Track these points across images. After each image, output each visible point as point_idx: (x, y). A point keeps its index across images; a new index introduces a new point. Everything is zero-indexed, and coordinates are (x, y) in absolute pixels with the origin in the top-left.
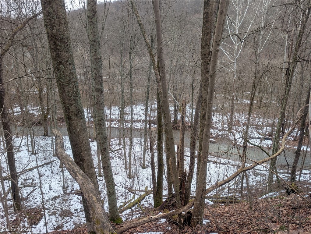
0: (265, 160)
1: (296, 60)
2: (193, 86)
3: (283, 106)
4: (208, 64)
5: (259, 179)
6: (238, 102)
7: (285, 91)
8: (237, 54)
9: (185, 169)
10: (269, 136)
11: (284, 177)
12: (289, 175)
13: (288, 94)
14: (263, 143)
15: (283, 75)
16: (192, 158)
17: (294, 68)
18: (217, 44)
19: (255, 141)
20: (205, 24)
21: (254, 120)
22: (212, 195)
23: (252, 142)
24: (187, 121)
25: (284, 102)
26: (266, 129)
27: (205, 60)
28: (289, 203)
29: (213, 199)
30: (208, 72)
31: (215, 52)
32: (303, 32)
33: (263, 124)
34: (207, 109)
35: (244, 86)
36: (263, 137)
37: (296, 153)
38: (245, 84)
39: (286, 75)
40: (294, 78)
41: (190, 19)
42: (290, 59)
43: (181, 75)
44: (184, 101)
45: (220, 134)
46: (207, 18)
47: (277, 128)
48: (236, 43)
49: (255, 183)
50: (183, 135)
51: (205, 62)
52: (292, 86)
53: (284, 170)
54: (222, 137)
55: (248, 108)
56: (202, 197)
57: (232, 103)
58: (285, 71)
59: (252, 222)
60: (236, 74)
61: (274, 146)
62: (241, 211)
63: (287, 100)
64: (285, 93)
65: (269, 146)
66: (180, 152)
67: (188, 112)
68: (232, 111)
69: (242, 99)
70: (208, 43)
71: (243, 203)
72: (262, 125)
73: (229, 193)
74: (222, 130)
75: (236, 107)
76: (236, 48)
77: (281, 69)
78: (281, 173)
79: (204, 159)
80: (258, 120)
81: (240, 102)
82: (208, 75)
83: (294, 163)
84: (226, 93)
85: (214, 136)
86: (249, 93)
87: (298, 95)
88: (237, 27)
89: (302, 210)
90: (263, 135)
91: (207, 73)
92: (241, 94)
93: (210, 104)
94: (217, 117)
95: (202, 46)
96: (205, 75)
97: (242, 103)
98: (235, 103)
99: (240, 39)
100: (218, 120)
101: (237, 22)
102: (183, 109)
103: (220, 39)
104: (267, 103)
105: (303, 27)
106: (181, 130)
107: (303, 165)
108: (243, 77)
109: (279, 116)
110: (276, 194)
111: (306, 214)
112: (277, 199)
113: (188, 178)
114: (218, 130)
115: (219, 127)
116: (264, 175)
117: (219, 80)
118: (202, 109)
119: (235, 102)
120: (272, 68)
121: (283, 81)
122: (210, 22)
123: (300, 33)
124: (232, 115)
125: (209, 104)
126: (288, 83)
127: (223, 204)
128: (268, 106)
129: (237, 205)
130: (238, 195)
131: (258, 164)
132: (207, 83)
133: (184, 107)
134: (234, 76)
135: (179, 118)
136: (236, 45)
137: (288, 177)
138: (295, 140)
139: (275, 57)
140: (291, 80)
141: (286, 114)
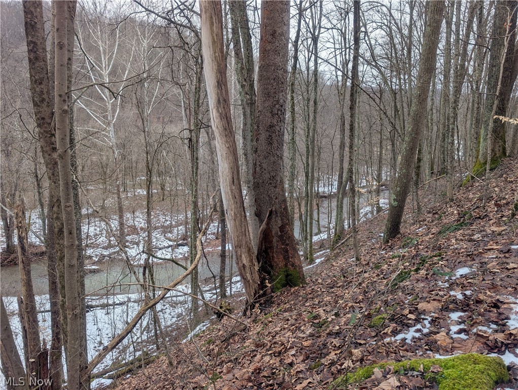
0: (178, 281)
1: (198, 125)
2: (37, 176)
3: (193, 193)
4: (54, 135)
5: (180, 311)
6: (128, 195)
7: (193, 171)
8: (113, 116)
9: (41, 339)
10: (183, 240)
11: (212, 295)
12: (218, 290)
13: (197, 175)
14: (177, 253)
15: (187, 148)
16: (55, 312)
17: (198, 137)
18: (62, 99)
19: (164, 252)
20: (34, 64)
21: (158, 220)
22: (107, 366)
23: (160, 256)
24: (38, 243)
25: (194, 187)
26: (178, 231)
27: (46, 128)
28: (221, 332)
29: (110, 373)
30: (54, 149)
31: (61, 115)
32: (199, 88)
33: (171, 223)
34: (64, 217)
35: (133, 169)
36: (176, 243)
37: (221, 256)
38: (134, 165)
39: (189, 147)
40: (201, 151)
41: (10, 51)
42: (190, 124)
43: (8, 156)
44: (19, 206)
45: (105, 253)
46: (35, 52)
47: (191, 226)
48: (109, 98)
49: (174, 320)
50: (28, 273)
51: (44, 131)
52: (200, 164)
53: (210, 285)
54: (110, 258)
55: (145, 203)
56: (81, 383)
57: (118, 198)
58: (186, 141)
59: (175, 387)
60: (117, 150)
61: (191, 253)
62: (157, 376)
63: (196, 184)
64: (193, 173)
65: (186, 255)
66: (27, 309)
67: (37, 225)
68: (121, 211)
69: (134, 189)
70: (45, 96)
71: (161, 359)
72: (171, 226)
73: (135, 351)
74: (110, 246)
75: (126, 203)
76: (110, 107)
77: (181, 139)
78: (207, 291)
79: (73, 310)
80: (163, 218)
81: (132, 194)
82: (55, 155)
83: (221, 271)
84: (105, 183)
85: (96, 260)
86: (143, 178)
87: (210, 174)
88: (105, 73)
89: (236, 338)
90: (174, 241)
91: (53, 152)
92: (130, 181)
93: (68, 207)
94: (96, 226)
95: (33, 102)
96: (49, 155)
97: (135, 195)
98: (124, 198)
99: (113, 93)
100: (98, 229)
101: (104, 65)
102: (20, 222)
103: (66, 91)
104: (171, 190)
105: (198, 80)
106: (21, 266)
107: (232, 271)
108: (130, 153)
109: (192, 207)
110: (206, 324)
111: (241, 341)
112: (206, 334)
113: (51, 355)
114: (100, 248)
115: (103, 241)
116: (186, 302)
117: (89, 162)
118: (56, 218)
119: (123, 196)
120: (169, 138)
121: (188, 157)
122: (43, 60)
123: (196, 88)
124: (121, 217)
125: (66, 206)
126: (195, 159)
127: (129, 376)
128: (174, 195)
129: (150, 367)
130: (152, 348)
131: (169, 290)
132: (56, 169)
133: (21, 219)
134: (114, 153)
135: (16, 240)
136: (108, 103)
137: (216, 293)
138: (217, 238)
139: (171, 122)
140: (197, 154)
141: (200, 204)
